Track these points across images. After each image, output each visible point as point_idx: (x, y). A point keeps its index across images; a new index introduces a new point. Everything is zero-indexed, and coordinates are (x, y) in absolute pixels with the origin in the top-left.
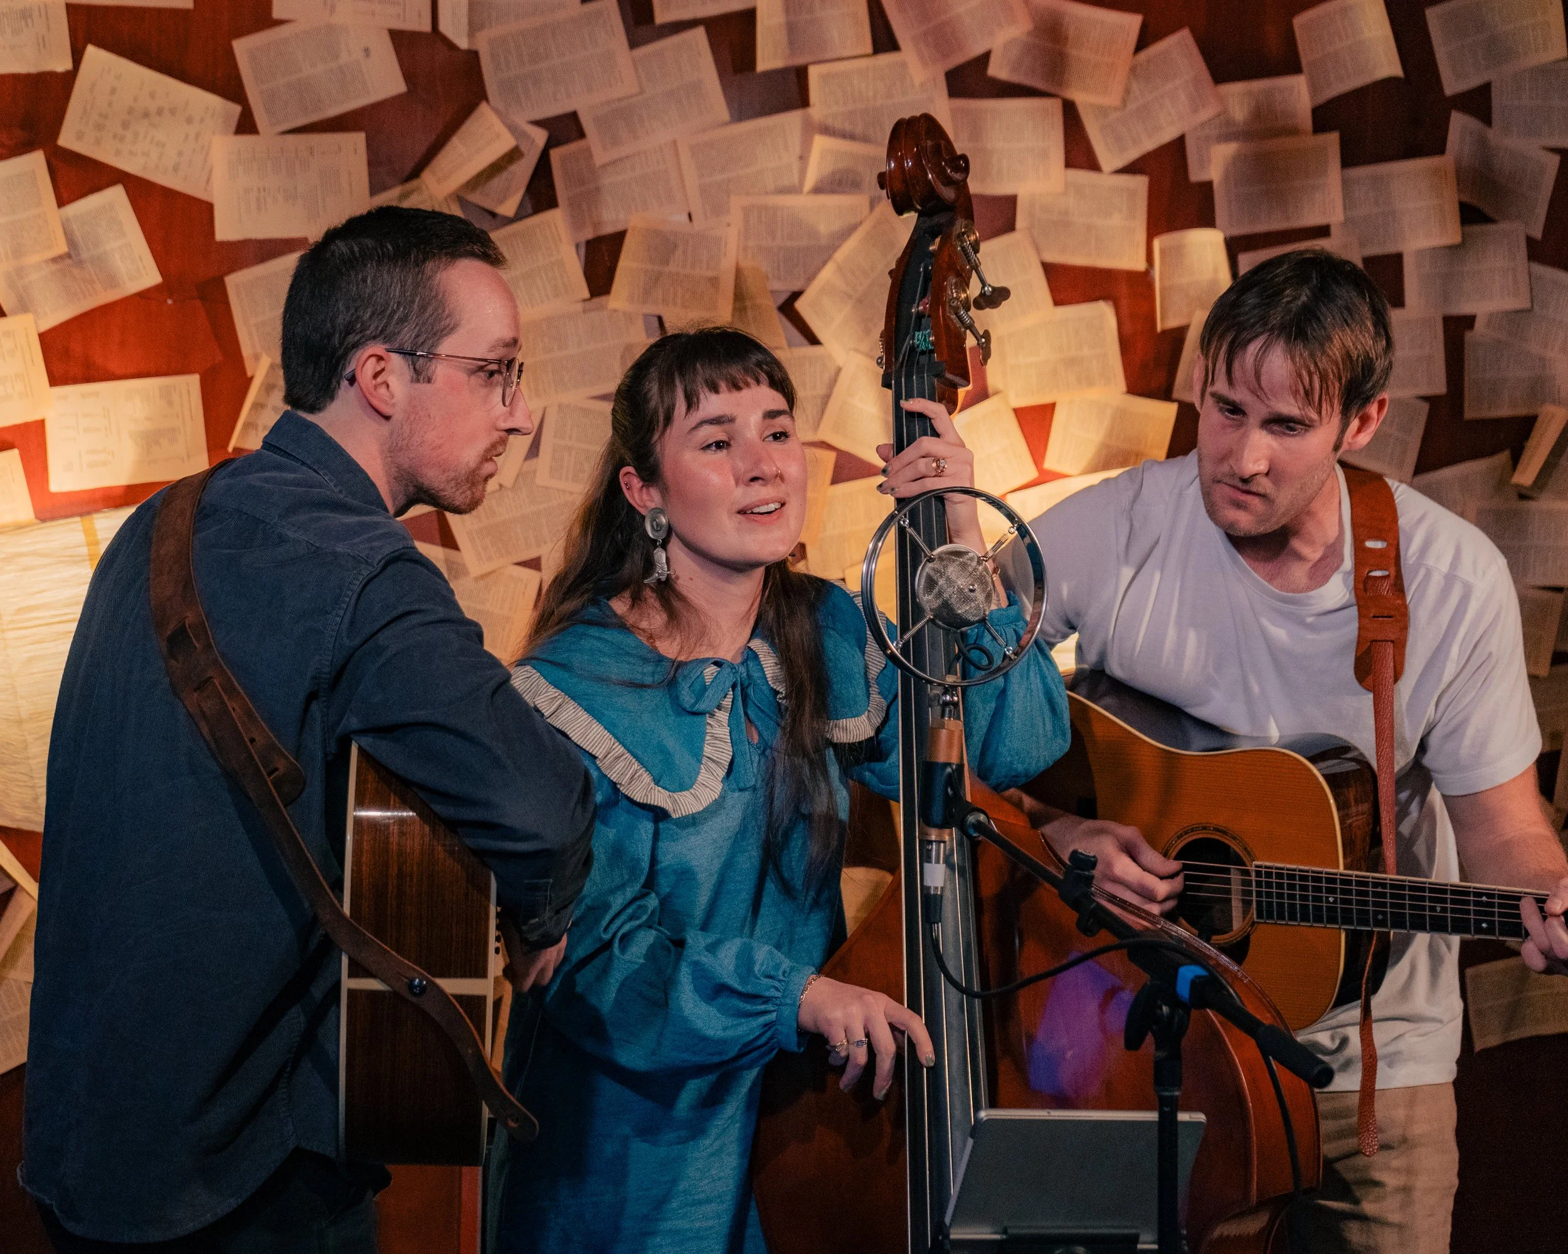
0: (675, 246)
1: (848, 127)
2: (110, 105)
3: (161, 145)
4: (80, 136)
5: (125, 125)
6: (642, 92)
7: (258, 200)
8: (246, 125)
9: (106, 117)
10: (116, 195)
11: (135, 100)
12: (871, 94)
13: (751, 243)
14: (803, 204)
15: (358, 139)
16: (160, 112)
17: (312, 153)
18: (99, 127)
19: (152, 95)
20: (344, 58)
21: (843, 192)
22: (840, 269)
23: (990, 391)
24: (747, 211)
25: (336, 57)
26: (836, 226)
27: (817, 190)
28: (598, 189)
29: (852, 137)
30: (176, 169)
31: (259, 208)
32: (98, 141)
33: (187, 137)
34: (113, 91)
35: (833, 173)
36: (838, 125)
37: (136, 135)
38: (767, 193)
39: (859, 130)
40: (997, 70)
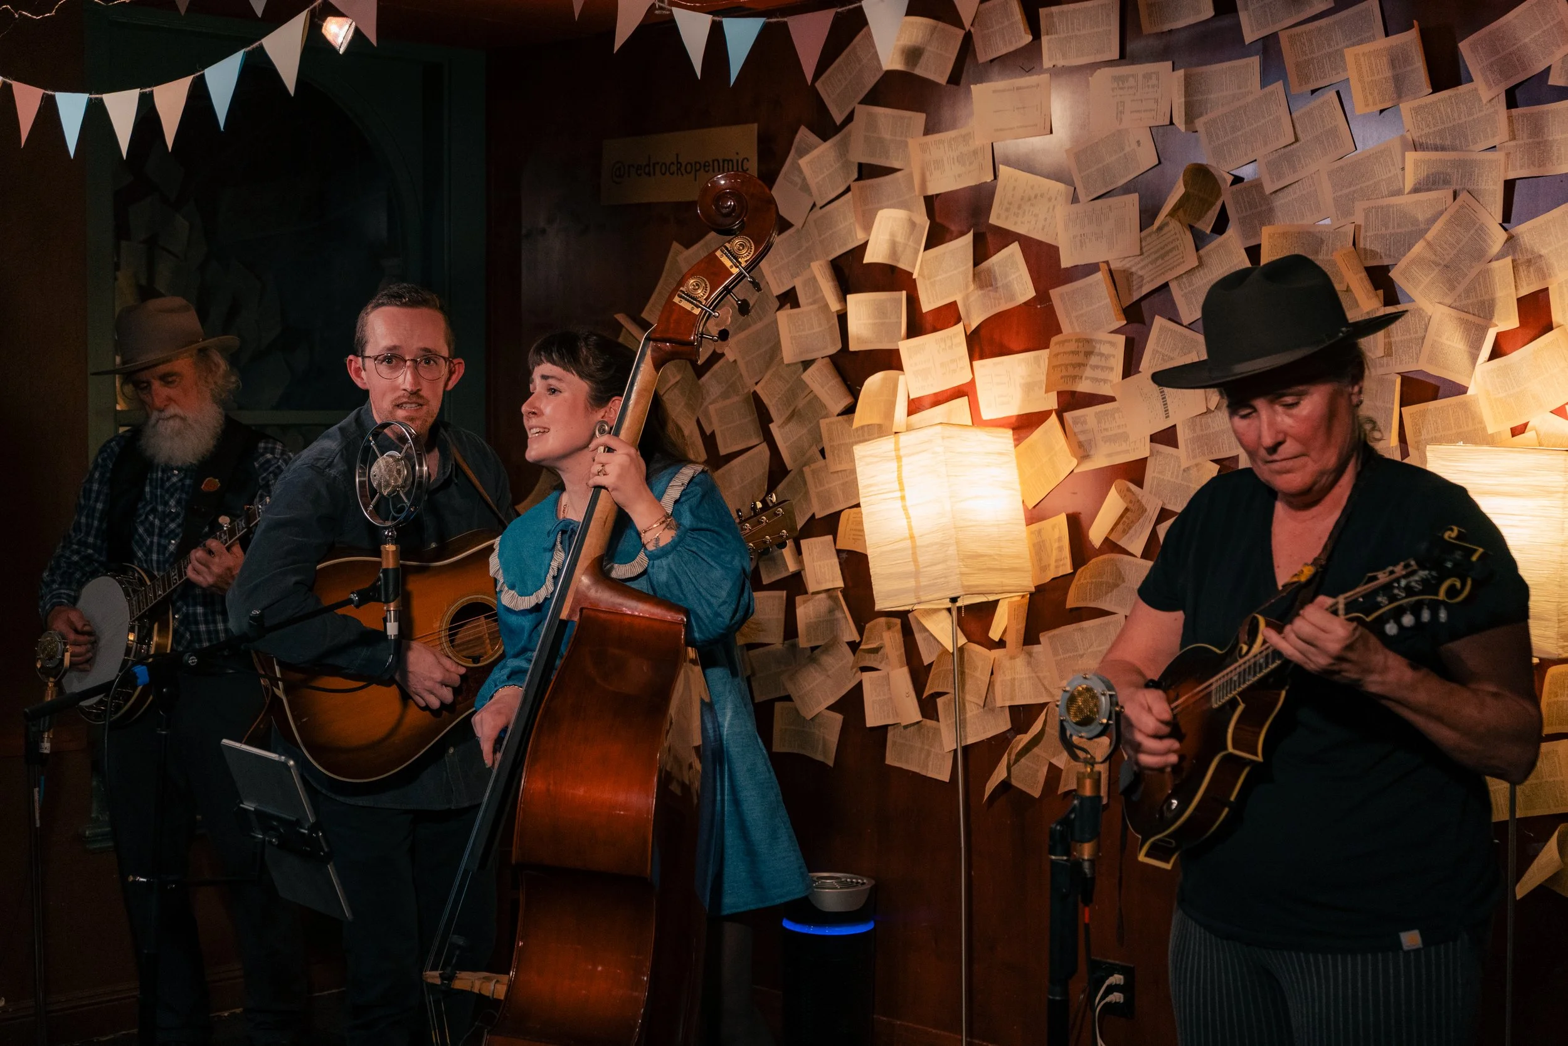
0: (1322, 241)
1: (1438, 142)
2: (1013, 195)
3: (1036, 215)
4: (999, 216)
5: (1019, 207)
6: (1297, 140)
7: (1081, 241)
8: (1075, 200)
9: (1010, 204)
10: (1015, 248)
11: (1024, 191)
12: (1456, 115)
13: (1368, 234)
14: (1404, 200)
15: (1134, 198)
16: (1036, 197)
17: (1110, 210)
18: (1007, 210)
19: (1032, 188)
20: (1127, 149)
21: (1437, 189)
22: (1429, 243)
23: (1554, 326)
24: (1367, 212)
25: (1123, 150)
26: (1429, 214)
27: (1416, 190)
28: (1271, 210)
29: (1443, 149)
30: (1043, 229)
31: (1081, 246)
32: (1007, 218)
33: (1049, 208)
34: (1014, 188)
35: (1428, 176)
36: (1431, 141)
37: (1024, 213)
38: (1383, 197)
39: (1448, 143)
40: (1555, 80)
